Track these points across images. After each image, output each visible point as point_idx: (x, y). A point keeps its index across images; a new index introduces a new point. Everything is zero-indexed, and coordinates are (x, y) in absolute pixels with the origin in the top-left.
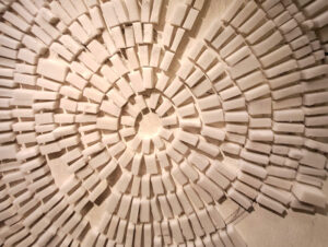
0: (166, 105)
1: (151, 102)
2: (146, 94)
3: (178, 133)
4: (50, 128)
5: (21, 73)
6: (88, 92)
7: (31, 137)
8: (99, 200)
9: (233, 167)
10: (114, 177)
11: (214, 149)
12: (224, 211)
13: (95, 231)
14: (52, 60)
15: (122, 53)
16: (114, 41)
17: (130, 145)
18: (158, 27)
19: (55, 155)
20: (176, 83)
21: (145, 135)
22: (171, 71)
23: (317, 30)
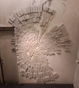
0: (39, 45)
1: (37, 45)
2: (37, 44)
3: (40, 48)
4: (27, 48)
5: (24, 43)
6: (31, 44)
7: (25, 49)
8: (32, 56)
9: (46, 51)
10: (34, 53)
11: (44, 49)
12: (45, 56)
13: (32, 59)
14: (27, 41)
15: (34, 40)
16: (33, 39)
17: (35, 50)
18: (37, 38)
19: (27, 51)
20: (40, 43)
21: (37, 48)
22: (39, 42)
23: (52, 37)
